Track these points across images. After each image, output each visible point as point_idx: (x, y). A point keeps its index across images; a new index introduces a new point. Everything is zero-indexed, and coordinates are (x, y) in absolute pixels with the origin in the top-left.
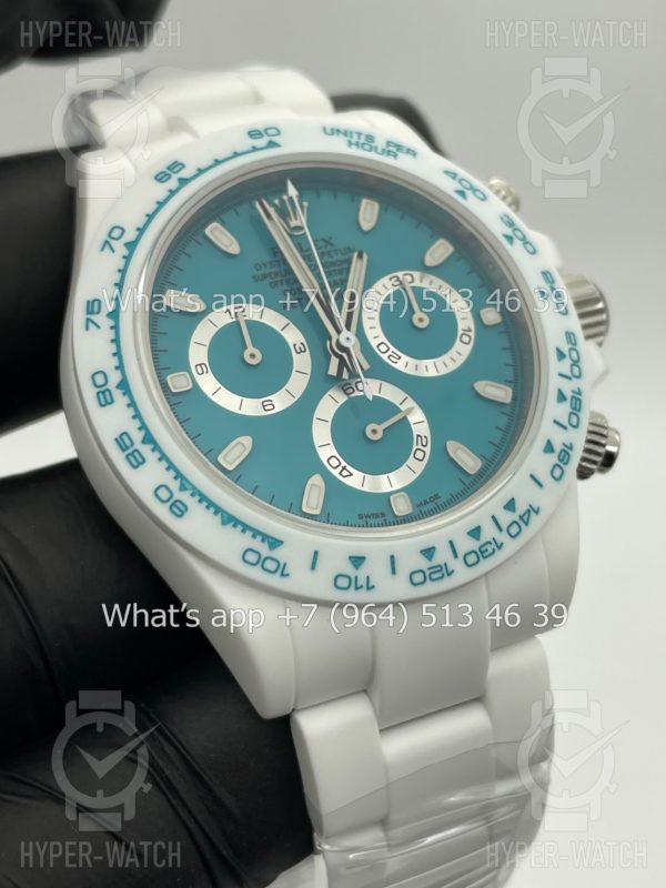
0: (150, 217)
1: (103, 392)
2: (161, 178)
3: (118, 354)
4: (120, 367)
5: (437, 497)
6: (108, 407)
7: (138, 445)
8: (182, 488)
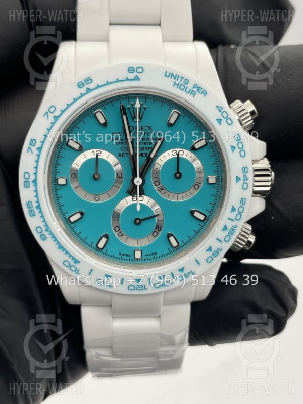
0: (69, 105)
1: (27, 182)
2: (80, 85)
3: (36, 168)
4: (36, 174)
5: (155, 253)
6: (27, 188)
7: (34, 208)
8: (47, 230)
